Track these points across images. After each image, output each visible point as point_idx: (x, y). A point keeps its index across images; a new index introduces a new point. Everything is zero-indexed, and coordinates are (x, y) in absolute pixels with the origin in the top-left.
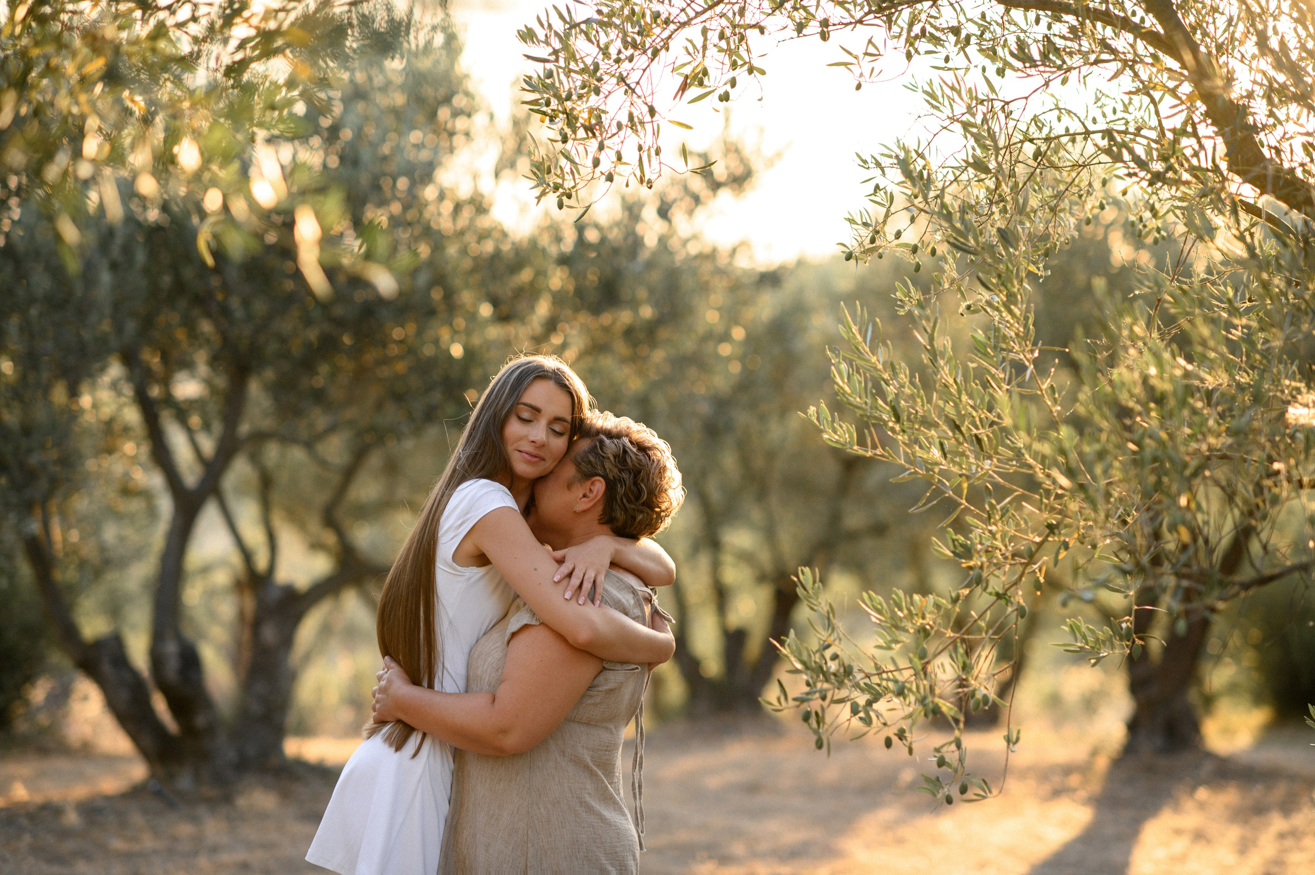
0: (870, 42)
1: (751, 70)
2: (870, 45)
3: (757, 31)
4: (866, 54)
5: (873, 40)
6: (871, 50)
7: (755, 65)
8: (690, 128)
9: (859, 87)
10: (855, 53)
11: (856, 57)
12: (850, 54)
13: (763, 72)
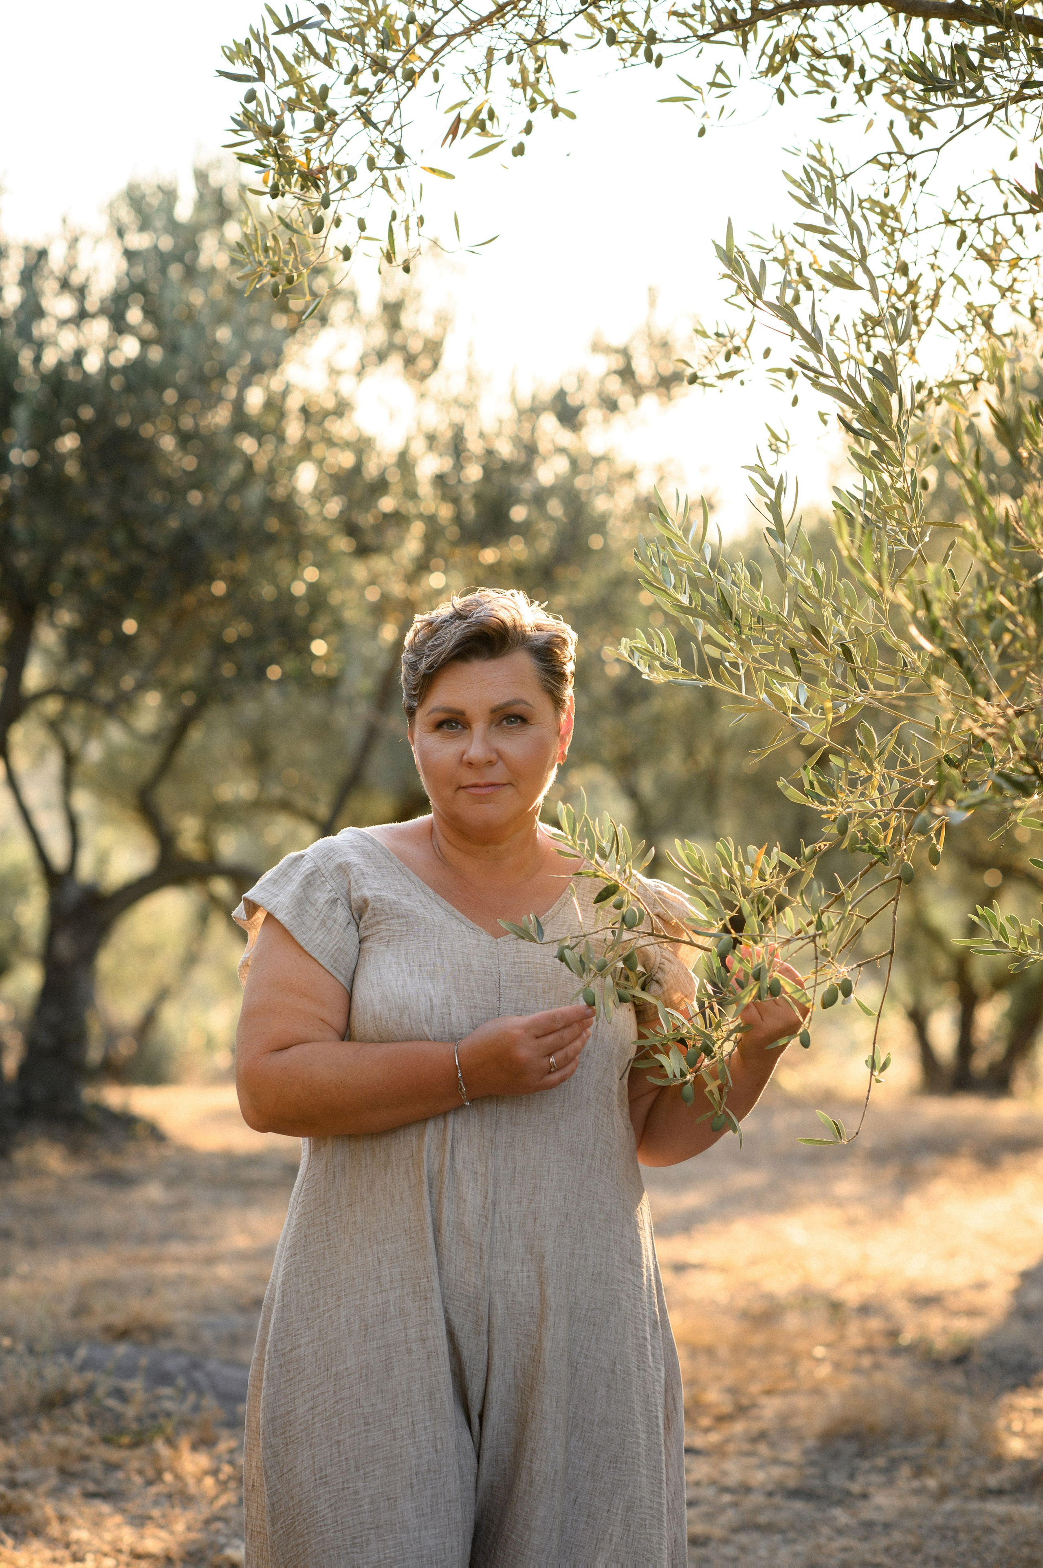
0: (719, 69)
1: (555, 112)
2: (719, 74)
3: (558, 48)
4: (713, 84)
5: (722, 67)
6: (720, 79)
7: (560, 105)
8: (451, 177)
9: (702, 132)
10: (695, 84)
11: (697, 89)
12: (689, 84)
13: (572, 116)
